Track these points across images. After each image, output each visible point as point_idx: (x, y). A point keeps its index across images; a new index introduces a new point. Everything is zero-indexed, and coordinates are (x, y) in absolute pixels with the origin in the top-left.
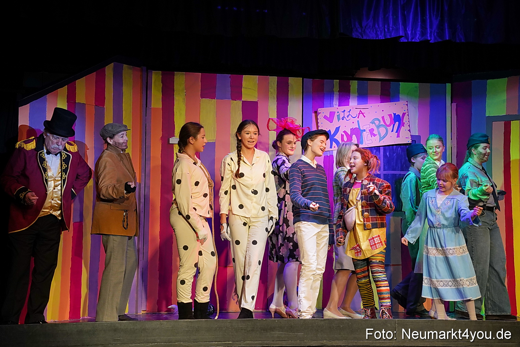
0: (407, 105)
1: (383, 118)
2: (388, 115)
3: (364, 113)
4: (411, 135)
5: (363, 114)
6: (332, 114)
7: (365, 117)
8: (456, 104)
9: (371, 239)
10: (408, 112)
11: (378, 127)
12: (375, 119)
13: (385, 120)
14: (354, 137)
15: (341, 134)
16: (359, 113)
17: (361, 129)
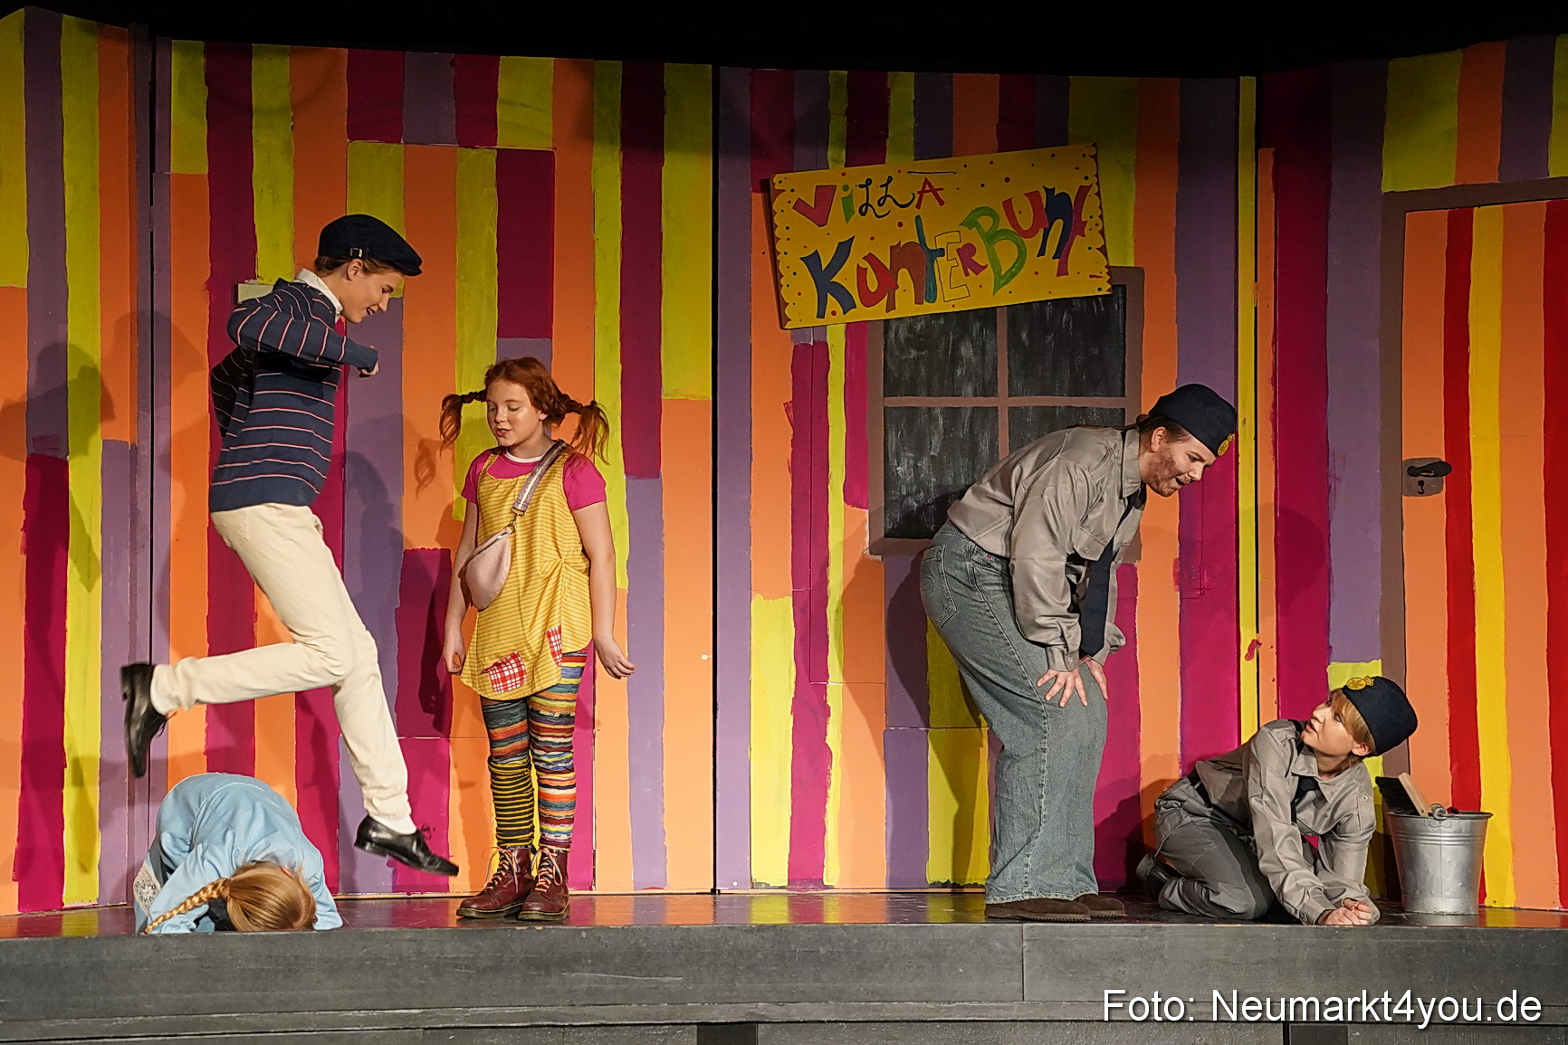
0: (1095, 157)
3: (941, 189)
4: (1107, 267)
5: (934, 191)
6: (825, 194)
7: (942, 203)
8: (1273, 150)
10: (1098, 183)
11: (991, 238)
12: (978, 209)
13: (1017, 214)
14: (904, 277)
15: (858, 265)
16: (920, 190)
17: (930, 248)
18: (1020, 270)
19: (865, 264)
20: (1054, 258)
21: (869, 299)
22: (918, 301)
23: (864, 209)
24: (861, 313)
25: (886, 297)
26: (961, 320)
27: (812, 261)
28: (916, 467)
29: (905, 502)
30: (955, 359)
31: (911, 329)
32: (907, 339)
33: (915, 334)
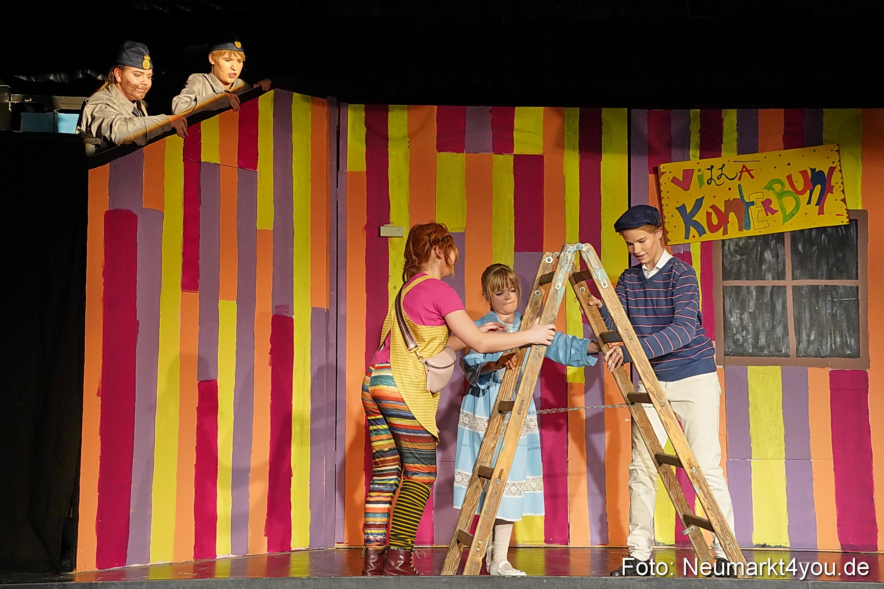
0: (838, 151)
1: (789, 178)
2: (800, 172)
3: (752, 170)
4: (847, 210)
5: (748, 171)
6: (688, 174)
7: (752, 177)
10: (840, 165)
12: (773, 180)
13: (795, 183)
14: (732, 217)
15: (707, 211)
16: (741, 170)
17: (747, 201)
18: (797, 212)
19: (711, 210)
20: (816, 205)
21: (713, 229)
22: (740, 230)
23: (709, 182)
24: (709, 236)
25: (723, 228)
26: (765, 240)
27: (682, 209)
28: (741, 318)
29: (735, 337)
30: (762, 260)
31: (737, 245)
32: (735, 250)
33: (739, 247)
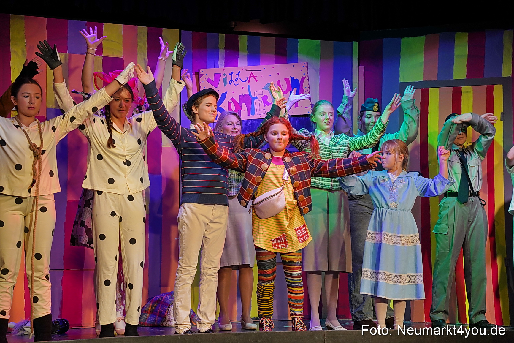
0: (307, 67)
1: (278, 82)
2: (284, 79)
3: (256, 76)
4: (311, 104)
5: (254, 77)
6: (217, 76)
7: (257, 81)
8: (364, 67)
9: (298, 229)
10: (308, 76)
12: (268, 84)
13: (282, 85)
14: (244, 106)
15: (228, 101)
16: (249, 76)
17: (253, 96)
19: (231, 101)
22: (249, 114)
23: (230, 82)
31: (246, 124)
32: (245, 127)
33: (248, 126)
